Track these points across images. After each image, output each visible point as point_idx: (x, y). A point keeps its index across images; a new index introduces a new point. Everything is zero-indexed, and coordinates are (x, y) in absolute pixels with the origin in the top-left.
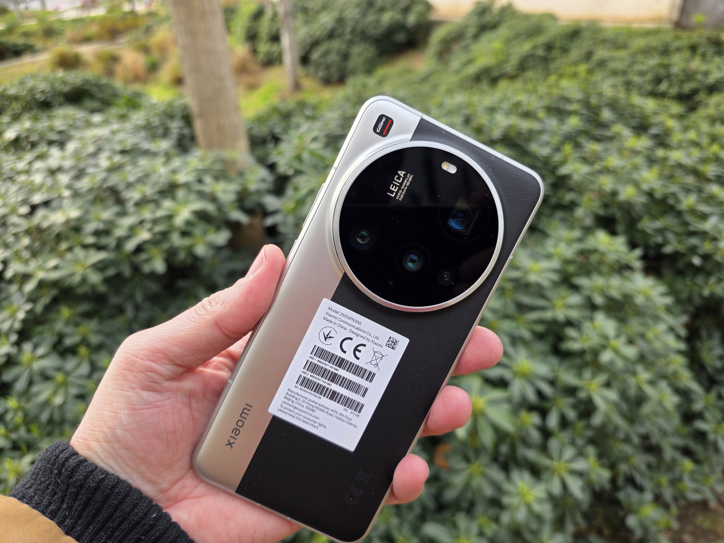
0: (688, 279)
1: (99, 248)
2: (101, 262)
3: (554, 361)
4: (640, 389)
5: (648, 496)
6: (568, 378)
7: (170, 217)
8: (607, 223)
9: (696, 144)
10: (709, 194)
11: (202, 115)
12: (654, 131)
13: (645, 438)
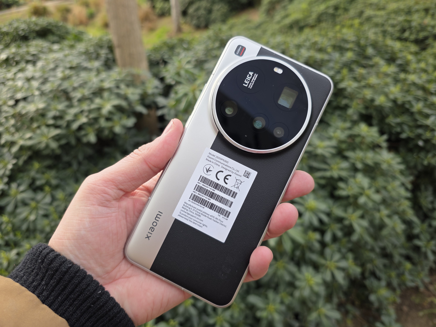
0: (415, 154)
1: (56, 127)
2: (58, 135)
3: (330, 202)
4: (381, 220)
5: (383, 283)
6: (338, 212)
7: (99, 109)
8: (367, 119)
9: (425, 71)
10: (431, 102)
11: (119, 46)
12: (399, 62)
13: (383, 249)
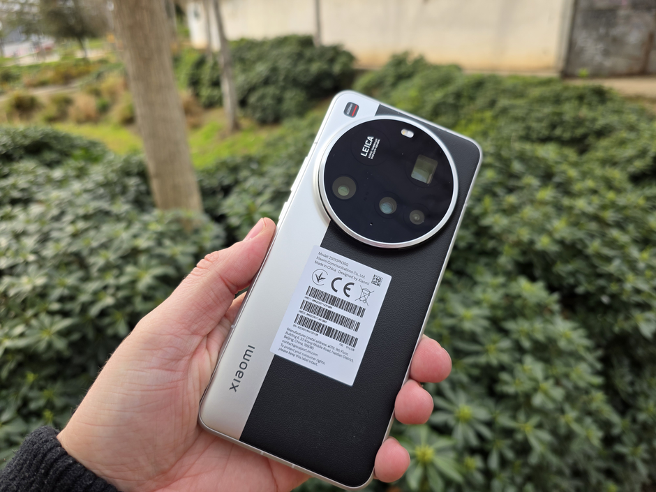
0: (599, 315)
1: (65, 314)
2: (66, 328)
3: (490, 403)
4: (568, 426)
6: (504, 420)
7: (133, 282)
8: (526, 269)
9: (594, 192)
11: (158, 175)
12: (557, 179)
13: (574, 466)
